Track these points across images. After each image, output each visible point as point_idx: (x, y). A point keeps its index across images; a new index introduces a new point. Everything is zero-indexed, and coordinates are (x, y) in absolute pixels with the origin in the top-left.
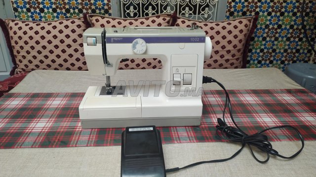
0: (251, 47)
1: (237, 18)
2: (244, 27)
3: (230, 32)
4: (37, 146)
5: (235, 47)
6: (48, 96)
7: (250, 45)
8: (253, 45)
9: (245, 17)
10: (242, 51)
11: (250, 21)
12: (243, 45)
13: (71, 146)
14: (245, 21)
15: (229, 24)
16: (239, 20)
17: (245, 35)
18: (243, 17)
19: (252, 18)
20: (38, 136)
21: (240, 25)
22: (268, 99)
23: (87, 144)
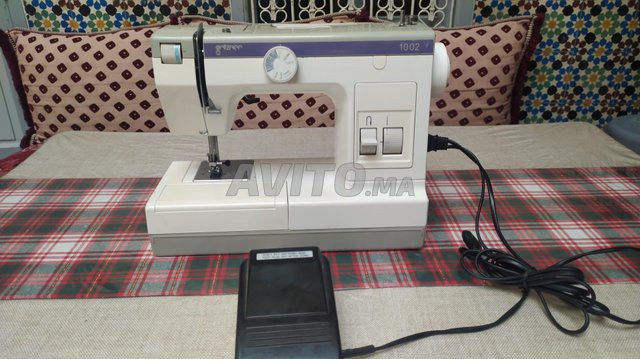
0: (528, 84)
1: (497, 20)
2: (515, 39)
3: (483, 50)
4: (49, 296)
5: (494, 81)
6: (86, 185)
7: (526, 79)
8: (533, 78)
9: (515, 17)
10: (509, 91)
11: (526, 25)
12: (512, 79)
13: (125, 294)
14: (516, 27)
15: (482, 32)
16: (503, 25)
17: (516, 56)
18: (511, 18)
19: (531, 19)
20: (55, 272)
21: (506, 33)
22: (576, 188)
23: (164, 290)
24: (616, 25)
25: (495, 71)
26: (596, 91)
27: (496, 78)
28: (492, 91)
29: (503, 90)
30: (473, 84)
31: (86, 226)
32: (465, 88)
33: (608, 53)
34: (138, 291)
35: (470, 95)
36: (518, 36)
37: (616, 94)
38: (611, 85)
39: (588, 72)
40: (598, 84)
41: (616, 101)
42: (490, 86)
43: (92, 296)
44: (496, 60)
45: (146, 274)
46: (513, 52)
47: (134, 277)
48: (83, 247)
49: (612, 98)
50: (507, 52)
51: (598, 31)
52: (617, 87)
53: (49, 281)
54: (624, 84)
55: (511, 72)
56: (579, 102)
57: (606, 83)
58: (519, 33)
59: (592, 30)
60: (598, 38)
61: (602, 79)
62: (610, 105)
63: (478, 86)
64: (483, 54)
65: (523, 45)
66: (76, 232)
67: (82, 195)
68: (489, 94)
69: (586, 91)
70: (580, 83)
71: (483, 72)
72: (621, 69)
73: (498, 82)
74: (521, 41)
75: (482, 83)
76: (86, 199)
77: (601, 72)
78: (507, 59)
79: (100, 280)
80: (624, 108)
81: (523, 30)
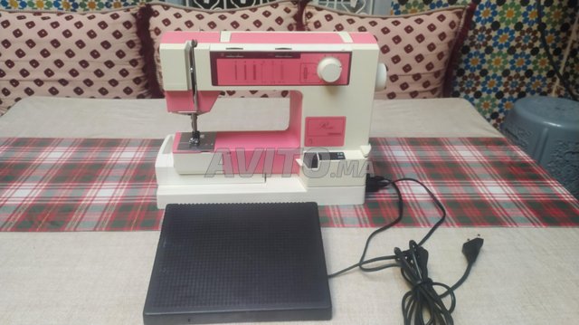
2: (449, 28)
3: (420, 38)
4: (9, 229)
5: (429, 67)
6: (44, 143)
10: (442, 75)
11: (459, 14)
12: (445, 63)
13: (66, 229)
14: (450, 16)
15: (396, 23)
16: (438, 14)
17: (450, 43)
19: (464, 9)
20: (14, 212)
22: (432, 154)
23: (96, 227)
24: (519, 14)
25: (430, 57)
26: (499, 73)
27: (431, 63)
28: (427, 76)
29: (437, 74)
30: (410, 69)
31: (41, 177)
32: (403, 73)
33: (511, 40)
34: (76, 227)
35: (408, 79)
36: (452, 25)
37: (517, 76)
38: (513, 68)
39: (493, 56)
40: (502, 68)
41: (517, 83)
42: (426, 71)
43: (41, 230)
44: (431, 47)
45: (83, 215)
46: (447, 39)
47: (74, 217)
48: (36, 193)
49: (514, 80)
50: (442, 40)
51: (503, 19)
52: (518, 70)
53: (9, 219)
54: (524, 68)
55: (445, 58)
56: (485, 83)
57: (508, 66)
58: (453, 22)
59: (497, 18)
60: (503, 26)
61: (506, 62)
62: (512, 86)
63: (414, 71)
64: (420, 42)
65: (456, 33)
66: (33, 181)
67: (41, 151)
68: (424, 78)
69: (491, 73)
70: (485, 66)
71: (419, 58)
72: (522, 54)
73: (433, 67)
74: (455, 29)
75: (419, 68)
76: (43, 155)
77: (505, 56)
78: (442, 47)
79: (48, 219)
80: (523, 89)
81: (456, 19)
